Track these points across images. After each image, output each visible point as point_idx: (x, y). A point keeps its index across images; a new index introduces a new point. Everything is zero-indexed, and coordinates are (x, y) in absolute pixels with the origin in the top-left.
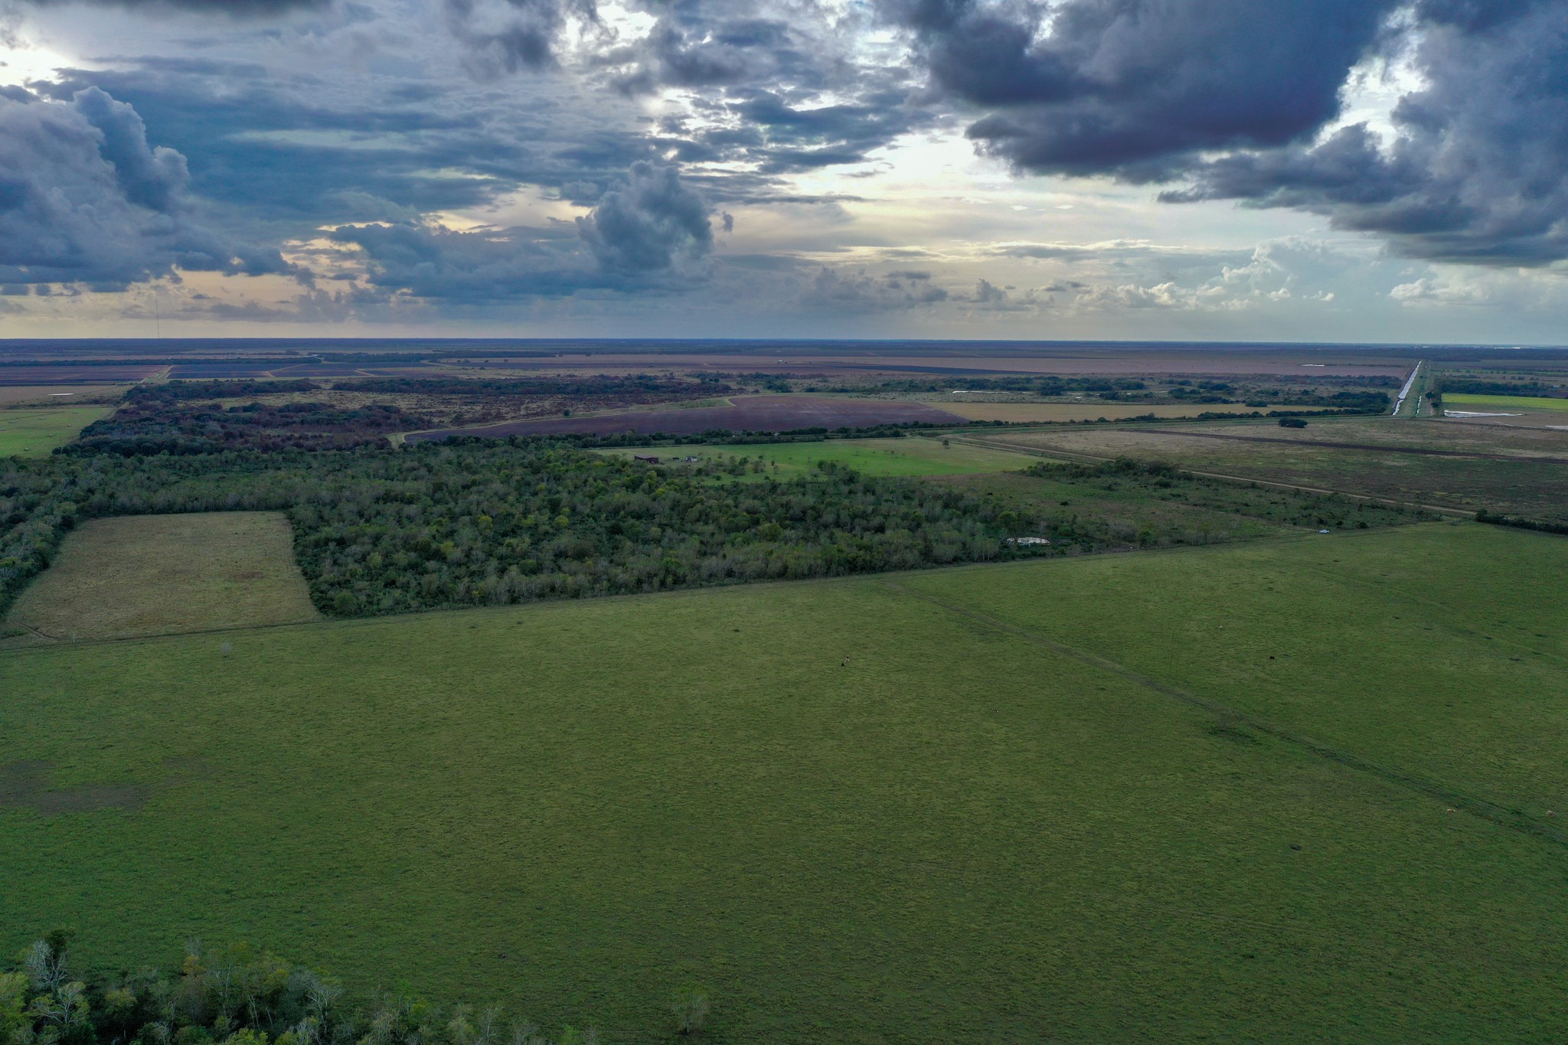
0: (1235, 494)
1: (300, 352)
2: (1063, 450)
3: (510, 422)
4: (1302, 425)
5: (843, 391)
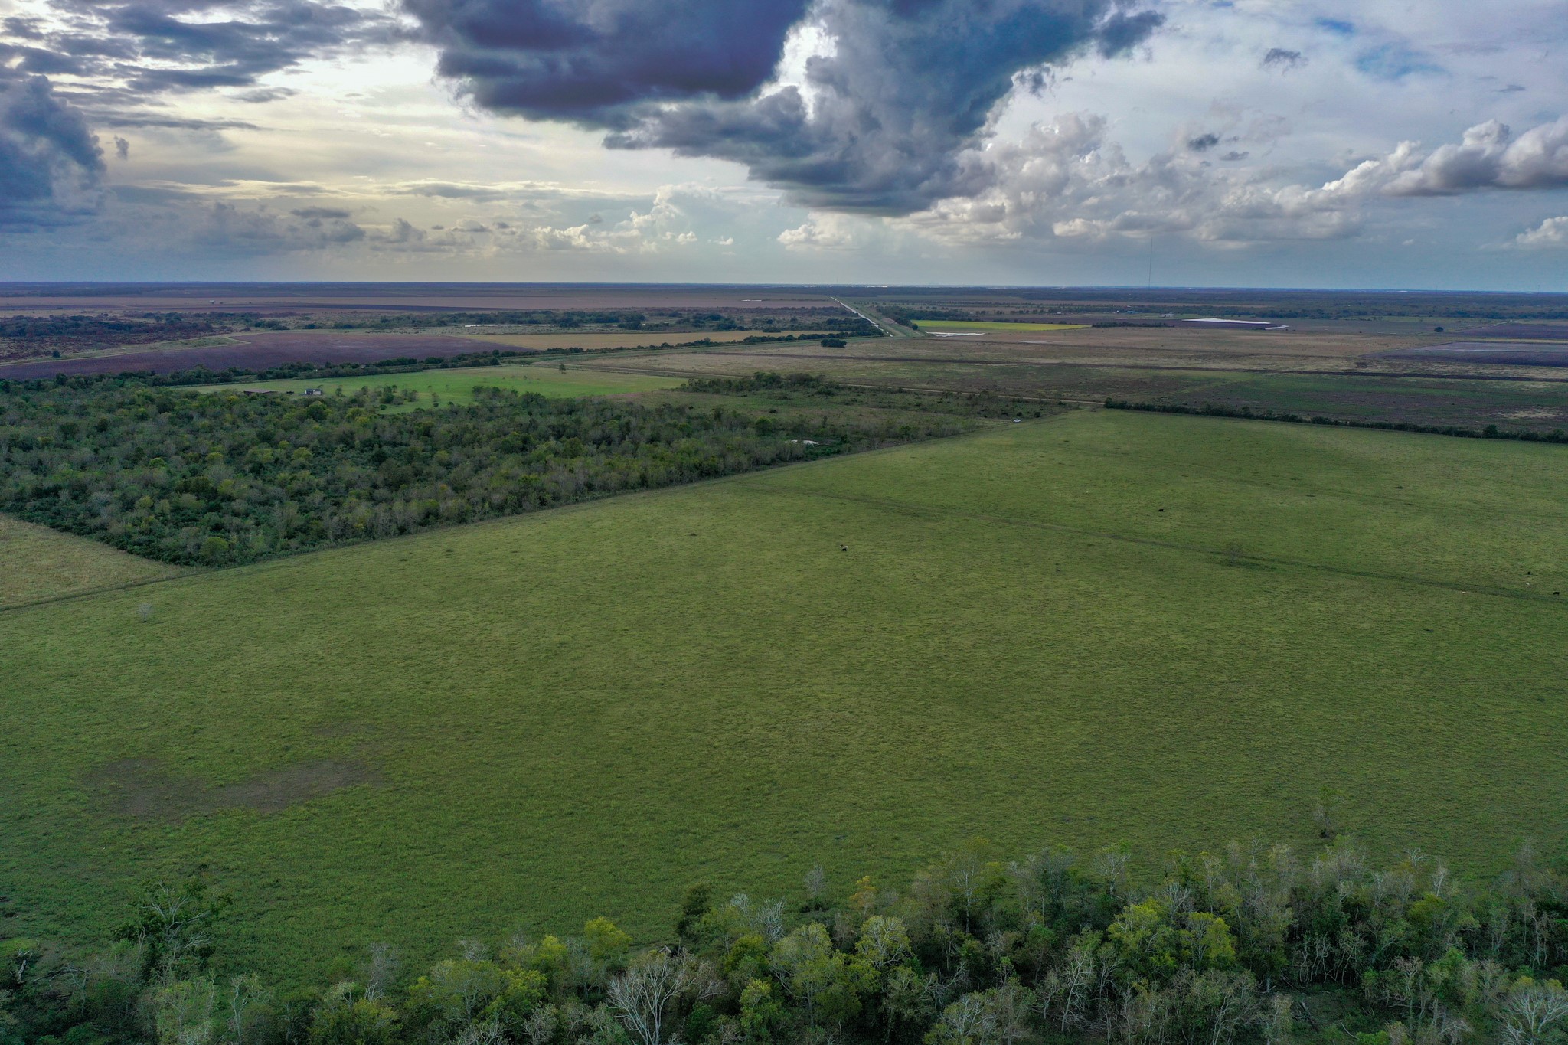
0: (898, 398)
4: (841, 345)
5: (349, 327)
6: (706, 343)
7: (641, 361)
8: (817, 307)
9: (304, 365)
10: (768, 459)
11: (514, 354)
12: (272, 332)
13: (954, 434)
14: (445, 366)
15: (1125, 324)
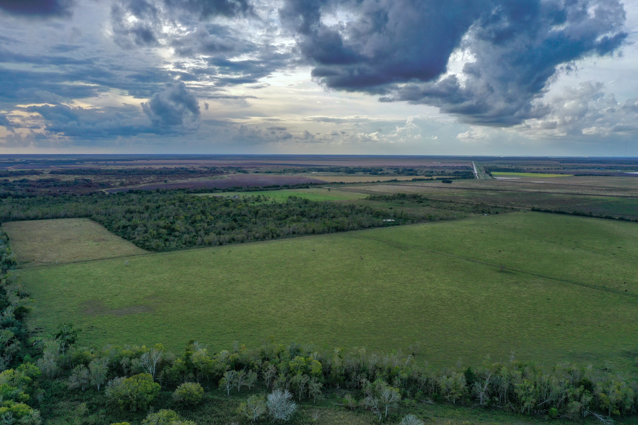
0: (447, 204)
1: (15, 159)
2: (373, 192)
3: (143, 185)
4: (450, 182)
5: (270, 172)
6: (396, 181)
7: (363, 188)
8: (459, 166)
9: (240, 187)
10: (367, 226)
11: (317, 184)
12: (243, 174)
13: (453, 219)
14: (289, 188)
15: (591, 175)
